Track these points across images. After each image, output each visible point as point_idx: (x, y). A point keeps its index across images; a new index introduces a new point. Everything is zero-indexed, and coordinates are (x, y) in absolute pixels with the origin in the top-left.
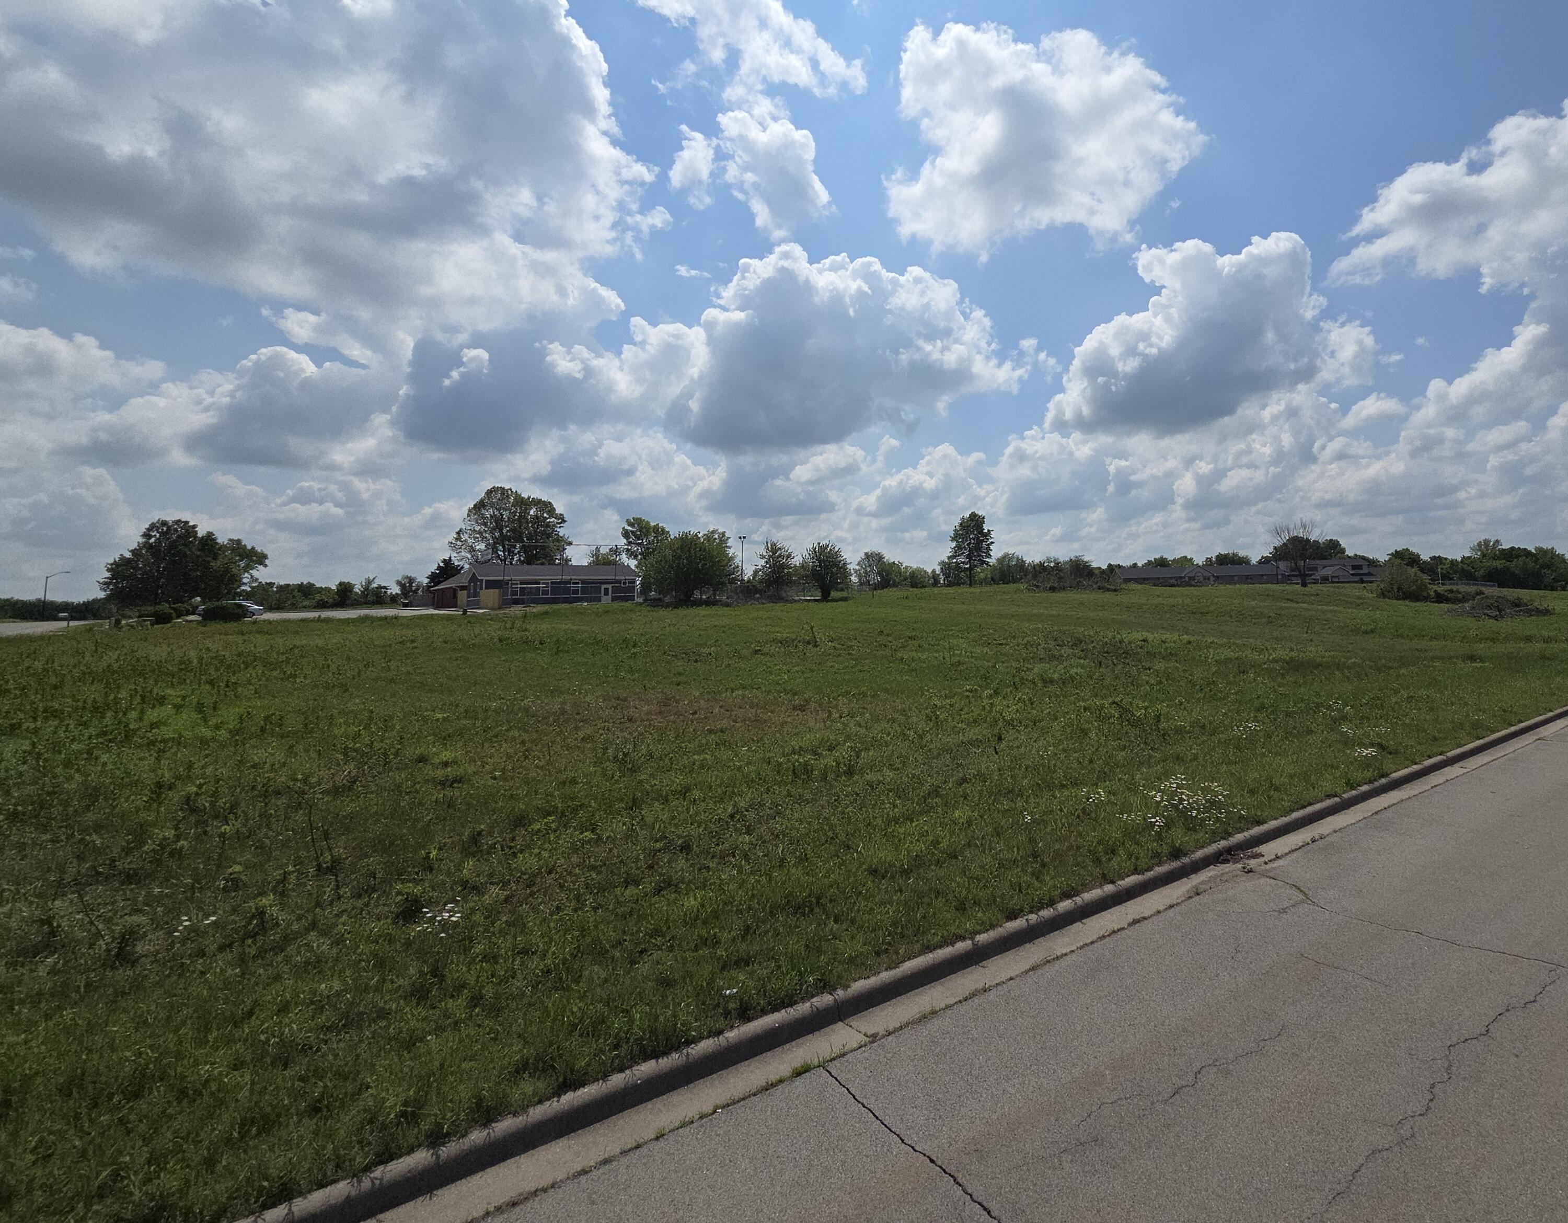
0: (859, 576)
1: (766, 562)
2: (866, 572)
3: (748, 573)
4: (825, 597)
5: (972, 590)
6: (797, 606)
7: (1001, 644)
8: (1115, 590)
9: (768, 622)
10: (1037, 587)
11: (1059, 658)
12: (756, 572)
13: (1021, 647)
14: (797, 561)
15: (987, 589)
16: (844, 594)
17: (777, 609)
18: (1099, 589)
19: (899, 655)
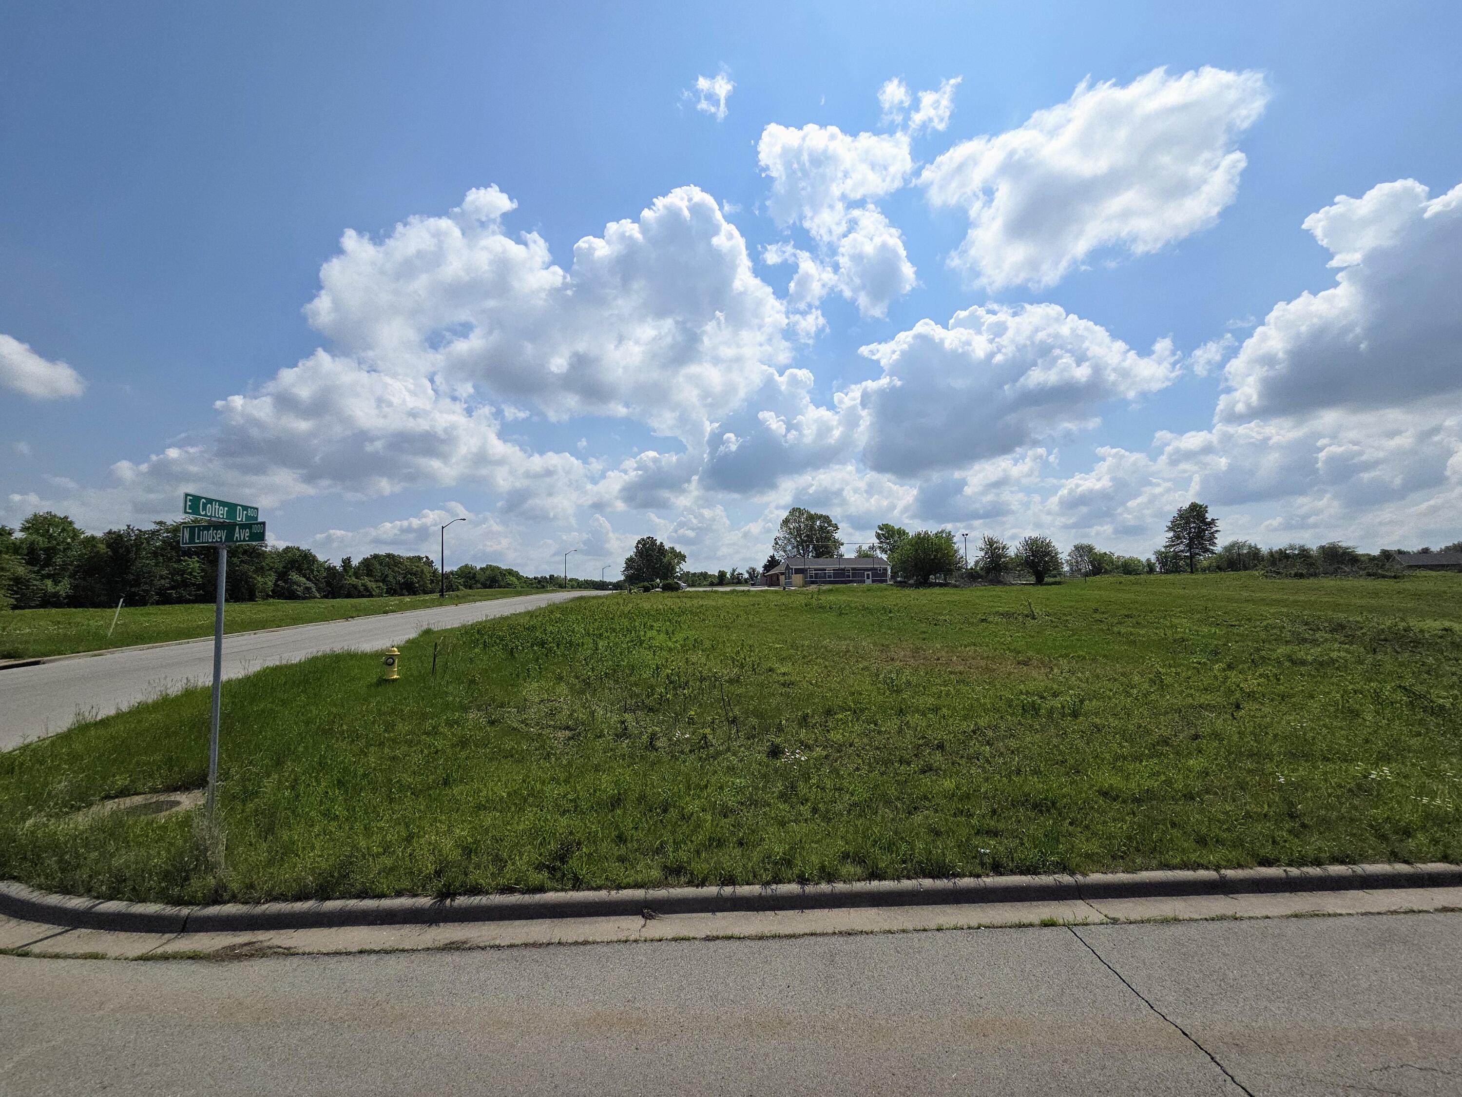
0: (1071, 565)
1: (986, 553)
2: (1077, 562)
3: (971, 564)
4: (1040, 581)
5: (1194, 576)
6: (1015, 588)
7: (1232, 626)
8: (1395, 577)
9: (990, 599)
10: (1278, 573)
11: (1315, 642)
12: (977, 563)
13: (1258, 629)
14: (1012, 552)
15: (1213, 575)
16: (1058, 579)
17: (998, 590)
18: (1369, 575)
19: (1115, 629)
